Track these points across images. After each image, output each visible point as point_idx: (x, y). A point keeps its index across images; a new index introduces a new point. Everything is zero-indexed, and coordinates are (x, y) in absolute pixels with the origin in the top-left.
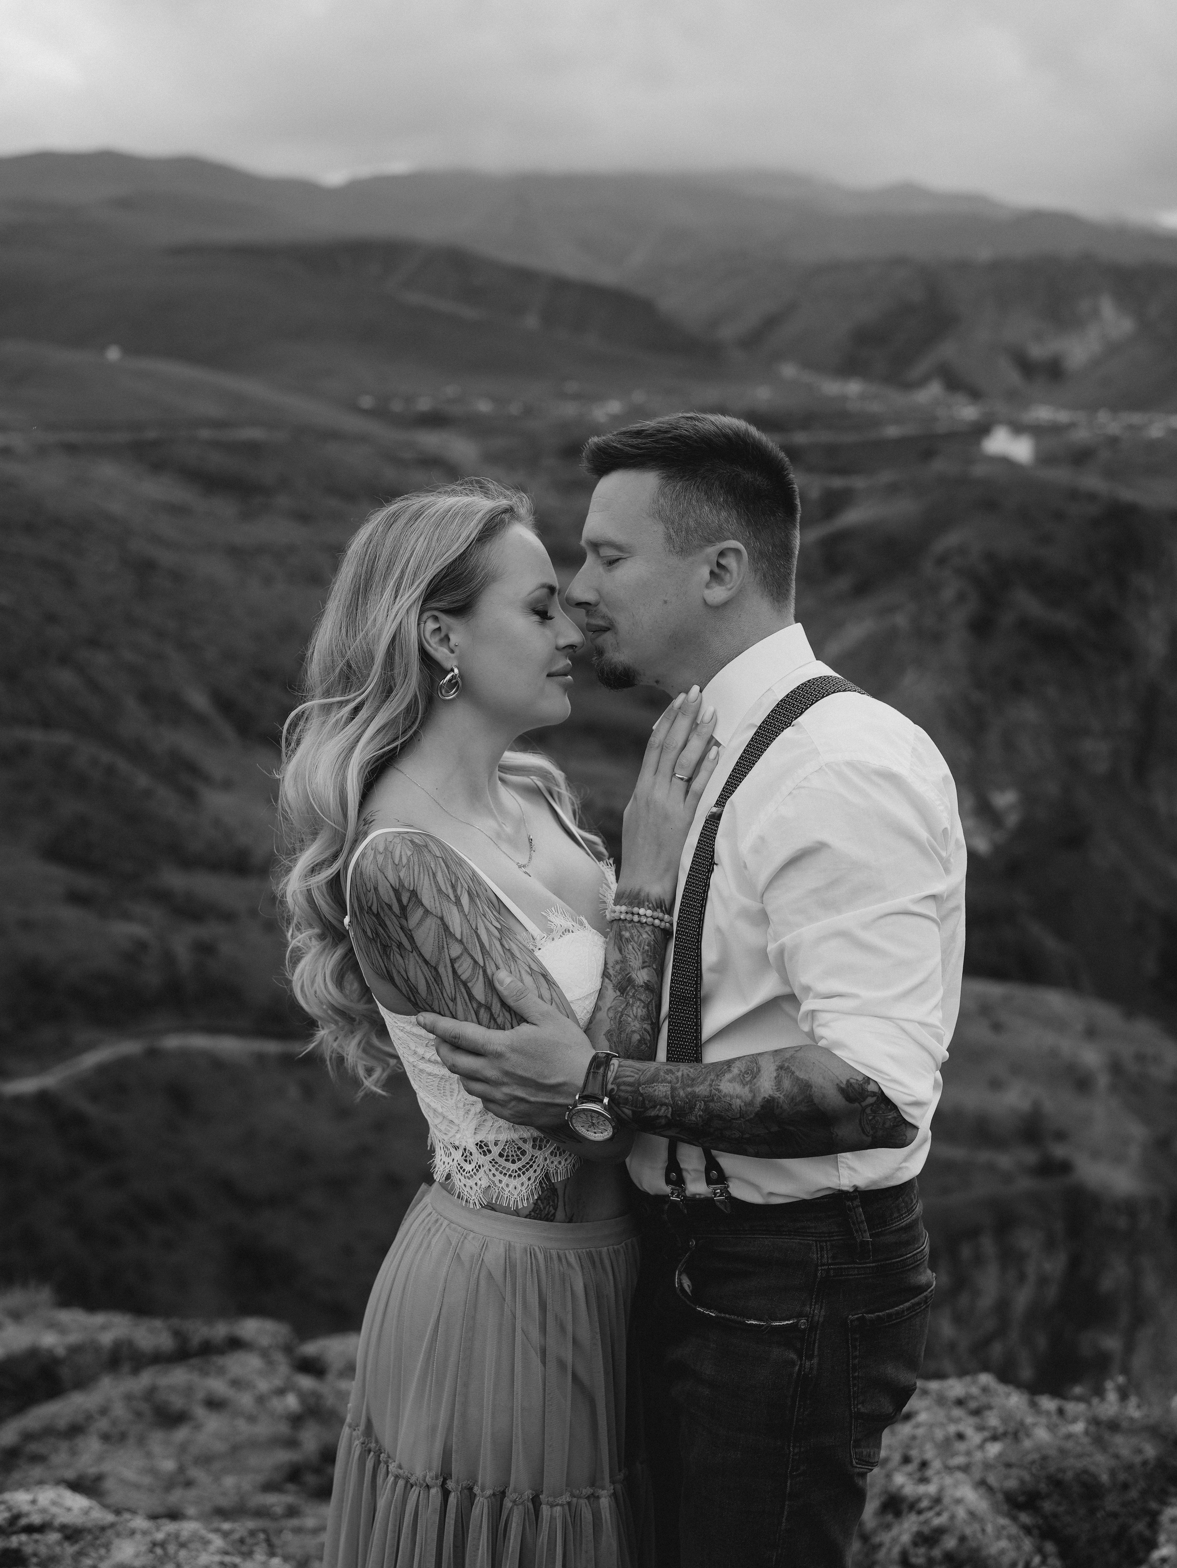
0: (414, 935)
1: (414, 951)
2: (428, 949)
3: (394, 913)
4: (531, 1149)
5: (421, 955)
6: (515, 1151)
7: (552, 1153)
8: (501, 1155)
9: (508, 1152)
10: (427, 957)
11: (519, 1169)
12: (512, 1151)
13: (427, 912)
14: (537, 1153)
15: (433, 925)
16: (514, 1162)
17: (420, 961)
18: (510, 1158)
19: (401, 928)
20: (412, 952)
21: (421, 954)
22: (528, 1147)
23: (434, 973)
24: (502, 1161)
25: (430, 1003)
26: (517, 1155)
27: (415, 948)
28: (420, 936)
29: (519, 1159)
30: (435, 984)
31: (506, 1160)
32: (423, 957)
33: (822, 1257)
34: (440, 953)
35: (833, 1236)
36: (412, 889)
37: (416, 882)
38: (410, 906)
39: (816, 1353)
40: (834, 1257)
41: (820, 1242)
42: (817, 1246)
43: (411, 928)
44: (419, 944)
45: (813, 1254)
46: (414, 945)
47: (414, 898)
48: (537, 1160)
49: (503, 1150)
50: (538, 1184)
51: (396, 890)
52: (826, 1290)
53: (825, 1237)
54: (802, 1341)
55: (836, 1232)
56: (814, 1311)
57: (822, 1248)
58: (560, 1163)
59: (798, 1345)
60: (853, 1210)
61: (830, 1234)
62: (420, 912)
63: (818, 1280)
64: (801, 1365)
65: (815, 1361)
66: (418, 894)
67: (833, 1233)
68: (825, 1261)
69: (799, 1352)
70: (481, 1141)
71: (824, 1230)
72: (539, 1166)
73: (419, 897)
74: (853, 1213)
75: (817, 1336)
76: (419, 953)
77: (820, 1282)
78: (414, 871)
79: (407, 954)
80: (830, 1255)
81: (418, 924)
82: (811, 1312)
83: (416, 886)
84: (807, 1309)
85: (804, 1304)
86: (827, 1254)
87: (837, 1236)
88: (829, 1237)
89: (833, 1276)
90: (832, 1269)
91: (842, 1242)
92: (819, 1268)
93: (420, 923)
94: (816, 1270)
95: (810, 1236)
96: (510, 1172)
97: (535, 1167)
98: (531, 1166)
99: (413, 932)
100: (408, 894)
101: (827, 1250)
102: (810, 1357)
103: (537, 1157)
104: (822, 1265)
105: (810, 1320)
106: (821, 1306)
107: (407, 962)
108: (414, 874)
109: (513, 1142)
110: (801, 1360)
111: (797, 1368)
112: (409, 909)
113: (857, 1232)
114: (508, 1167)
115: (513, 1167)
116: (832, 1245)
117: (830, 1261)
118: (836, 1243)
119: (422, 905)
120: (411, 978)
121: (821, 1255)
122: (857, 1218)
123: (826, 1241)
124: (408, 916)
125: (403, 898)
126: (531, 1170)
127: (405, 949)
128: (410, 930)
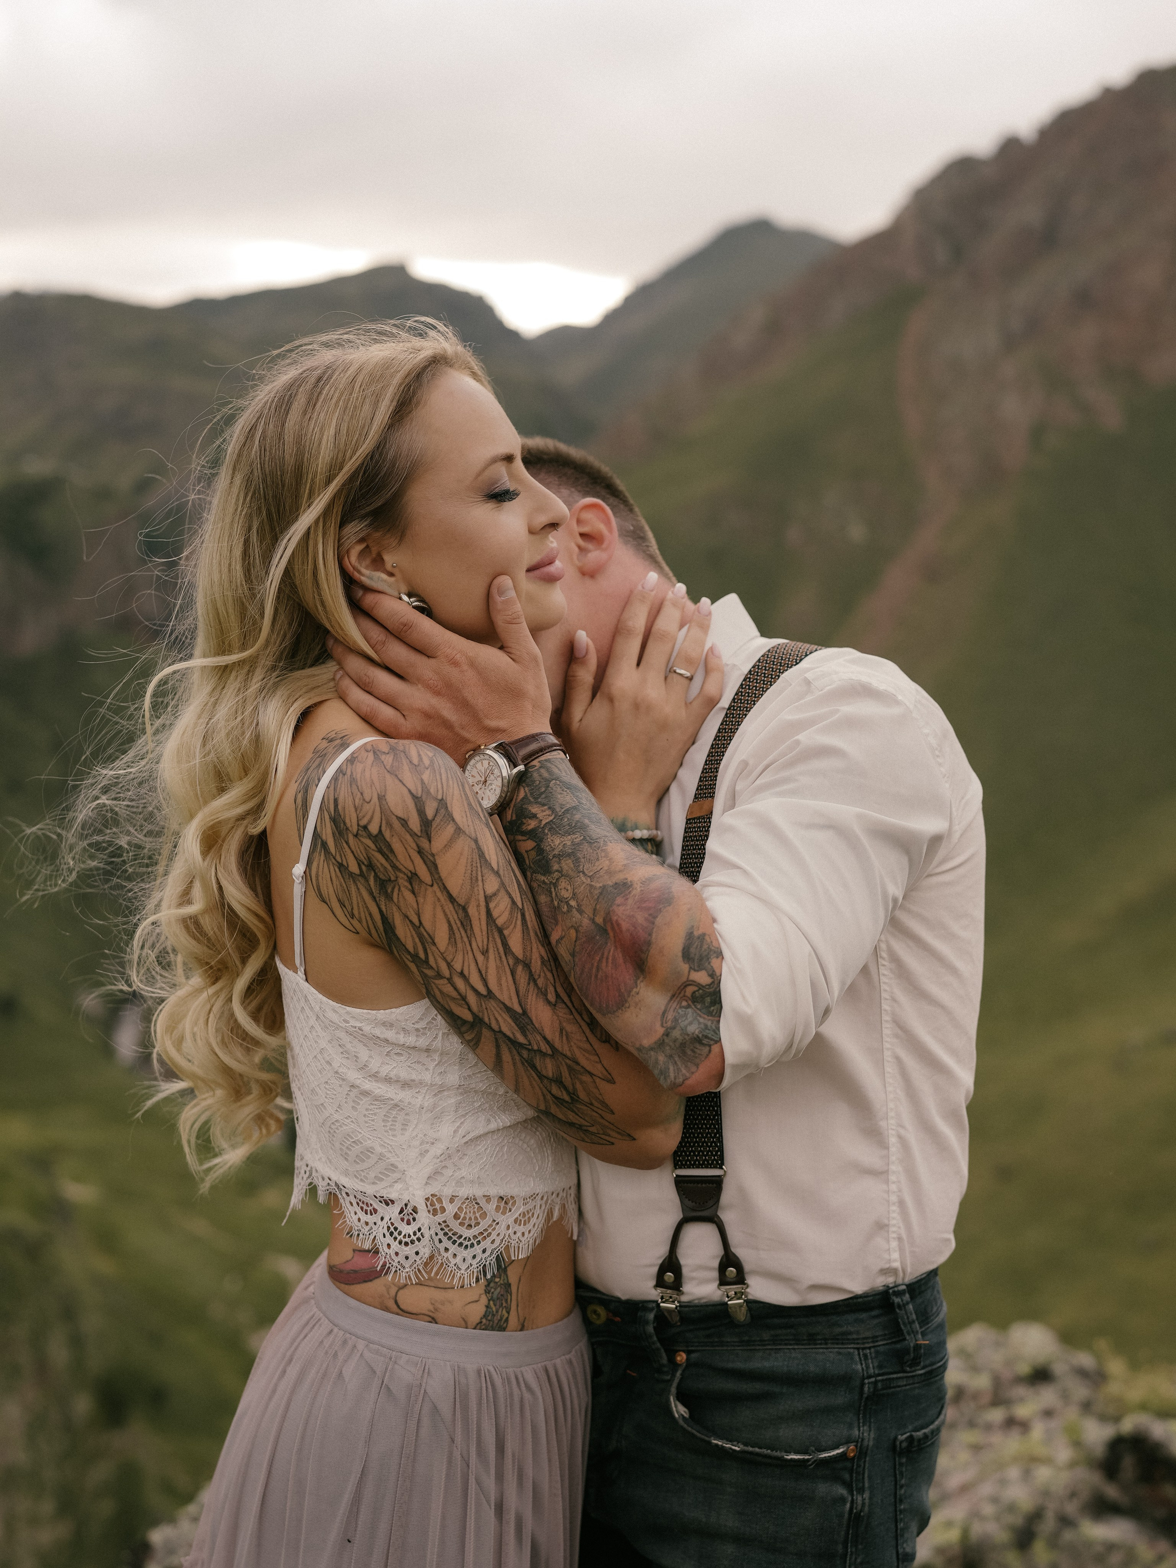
0: (440, 862)
1: (435, 885)
2: (457, 880)
3: (409, 831)
4: (493, 1212)
6: (474, 1212)
7: (516, 1221)
8: (456, 1217)
9: (466, 1213)
10: (454, 894)
11: (473, 1237)
12: (470, 1212)
13: (459, 830)
14: (500, 1218)
15: (466, 848)
17: (442, 899)
19: (419, 852)
20: (432, 886)
21: (445, 888)
22: (490, 1208)
24: (455, 1224)
26: (476, 1218)
27: (438, 880)
28: (446, 862)
30: (461, 929)
31: (461, 1223)
32: (448, 892)
33: (868, 1367)
34: (472, 888)
35: (877, 1341)
36: (440, 797)
37: (445, 789)
38: (438, 819)
39: (867, 1485)
40: (880, 1367)
41: (863, 1349)
42: (859, 1354)
43: (434, 851)
44: (443, 873)
45: (856, 1364)
46: (436, 876)
47: (443, 810)
48: (497, 1227)
49: (460, 1209)
50: (494, 1260)
51: (417, 798)
52: (874, 1407)
53: (868, 1343)
54: (851, 1472)
55: (881, 1336)
56: (863, 1434)
57: (865, 1356)
58: (523, 1234)
59: (847, 1476)
60: (903, 1308)
61: (874, 1338)
62: (450, 829)
63: (865, 1396)
64: (852, 1502)
65: (866, 1495)
66: (449, 805)
67: (877, 1337)
68: (871, 1371)
69: (849, 1486)
70: (432, 1195)
71: (868, 1334)
72: (498, 1235)
73: (449, 809)
74: (903, 1312)
75: (867, 1465)
76: (442, 887)
77: (867, 1398)
78: (441, 775)
79: (423, 888)
80: (876, 1364)
81: (445, 846)
82: (861, 1435)
83: (445, 794)
84: (856, 1432)
85: (850, 1426)
86: (872, 1363)
87: (881, 1340)
88: (873, 1342)
89: (883, 1389)
90: (879, 1381)
91: (887, 1347)
92: (866, 1381)
93: (448, 845)
94: (863, 1384)
95: (852, 1343)
96: (461, 1240)
97: (494, 1236)
98: (489, 1235)
99: (436, 857)
100: (435, 804)
101: (872, 1358)
102: (861, 1491)
103: (498, 1223)
104: (869, 1377)
105: (859, 1445)
106: (870, 1427)
107: (421, 900)
108: (441, 779)
109: (475, 1199)
110: (852, 1495)
111: (848, 1505)
112: (434, 825)
113: (909, 1334)
114: (460, 1233)
115: (467, 1233)
116: (877, 1352)
117: (877, 1372)
118: (881, 1349)
119: (453, 820)
120: (425, 923)
121: (866, 1364)
122: (908, 1318)
123: (870, 1348)
124: (432, 834)
125: (427, 808)
126: (489, 1240)
127: (421, 881)
128: (433, 855)
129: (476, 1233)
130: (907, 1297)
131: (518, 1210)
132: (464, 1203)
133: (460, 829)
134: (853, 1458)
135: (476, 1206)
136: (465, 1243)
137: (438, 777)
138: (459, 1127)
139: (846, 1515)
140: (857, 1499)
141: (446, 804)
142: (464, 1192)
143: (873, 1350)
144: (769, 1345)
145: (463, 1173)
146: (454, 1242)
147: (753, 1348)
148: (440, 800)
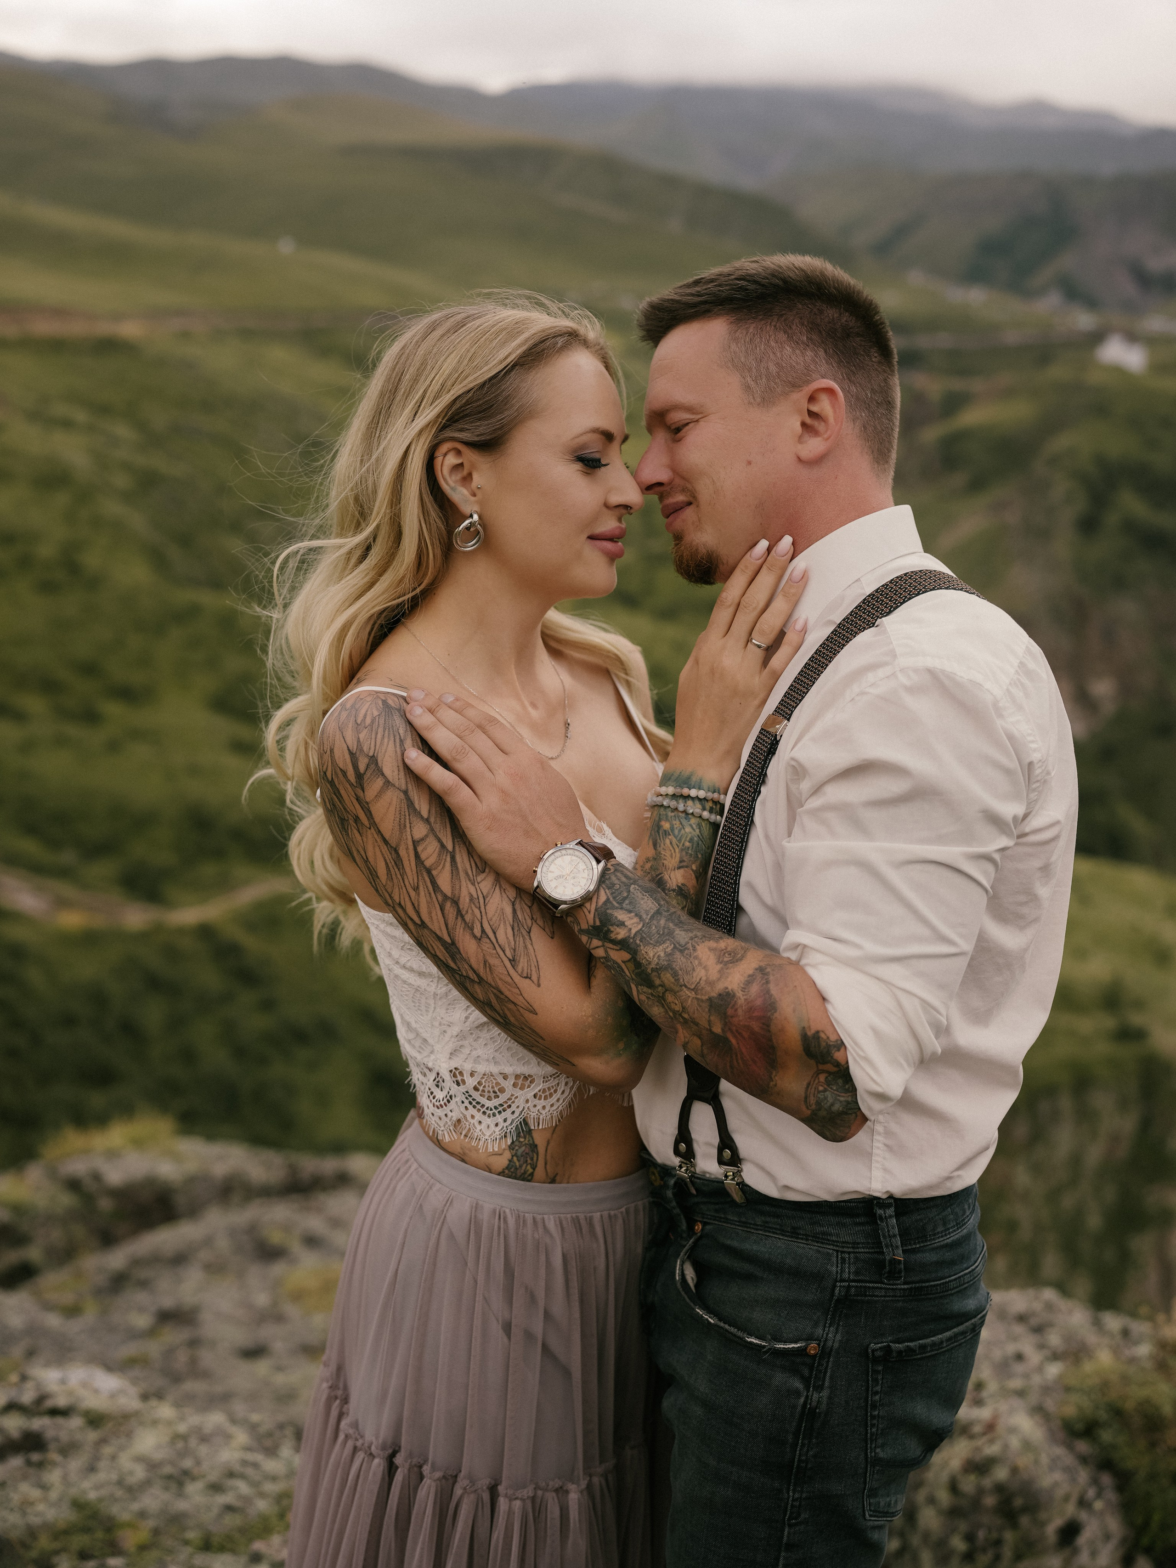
0: (372, 809)
1: (372, 828)
2: (388, 826)
3: (348, 781)
4: (511, 1087)
5: (379, 832)
6: (493, 1087)
8: (476, 1089)
9: (484, 1087)
10: (387, 835)
11: (496, 1108)
12: (489, 1086)
13: (387, 783)
15: (395, 799)
16: (489, 1099)
17: (378, 840)
18: (486, 1094)
19: (357, 800)
20: (370, 828)
21: (381, 830)
23: (394, 856)
24: (476, 1095)
25: (390, 890)
26: (495, 1091)
27: (373, 824)
28: (378, 810)
29: (497, 1097)
30: (395, 868)
31: (481, 1095)
32: (382, 835)
33: (842, 1271)
34: (401, 832)
35: (858, 1248)
36: (371, 754)
37: (377, 747)
38: (368, 774)
39: (827, 1384)
40: (857, 1273)
41: (842, 1252)
42: (837, 1257)
43: (368, 800)
44: (377, 820)
45: (832, 1266)
46: (372, 821)
47: (373, 766)
48: (516, 1100)
49: (479, 1083)
50: (514, 1128)
51: (352, 754)
52: (845, 1311)
53: (848, 1247)
54: (811, 1368)
55: (863, 1243)
56: (827, 1334)
57: (843, 1260)
58: (544, 1107)
59: (806, 1372)
60: (885, 1220)
61: (855, 1244)
62: (380, 782)
63: (835, 1298)
64: (807, 1396)
65: (825, 1393)
66: (379, 761)
67: (858, 1244)
68: (846, 1276)
69: (806, 1381)
70: (455, 1069)
71: (848, 1239)
72: (518, 1107)
73: (380, 764)
74: (884, 1224)
75: (830, 1365)
76: (377, 830)
77: (838, 1301)
78: (377, 734)
79: (365, 830)
80: (853, 1269)
81: (376, 796)
82: (825, 1335)
83: (376, 751)
84: (819, 1331)
85: (816, 1325)
86: (849, 1268)
87: (863, 1248)
88: (853, 1248)
89: (854, 1295)
90: (853, 1286)
91: (869, 1255)
92: (838, 1284)
93: (379, 795)
94: (834, 1286)
95: (831, 1245)
96: (484, 1109)
97: (514, 1107)
98: (509, 1106)
99: (370, 805)
100: (366, 760)
101: (849, 1264)
102: (819, 1388)
103: (517, 1097)
104: (842, 1281)
105: (822, 1344)
106: (837, 1329)
107: (365, 839)
108: (376, 738)
109: (492, 1075)
110: (808, 1391)
111: (802, 1400)
112: (366, 777)
113: (887, 1246)
114: (482, 1103)
115: (488, 1104)
116: (856, 1258)
117: (851, 1277)
118: (862, 1256)
119: (383, 774)
120: (370, 859)
121: (842, 1268)
122: (888, 1231)
123: (849, 1253)
124: (365, 786)
125: (360, 764)
126: (509, 1111)
127: (362, 824)
128: (367, 803)
129: (497, 1104)
130: (891, 1211)
131: (537, 1088)
132: (482, 1078)
133: (389, 782)
134: (815, 1356)
135: (494, 1081)
136: (488, 1112)
137: (373, 737)
138: (470, 1014)
139: (799, 1408)
140: (812, 1396)
141: (377, 760)
142: (481, 1068)
143: (852, 1255)
144: (761, 1230)
145: (480, 1052)
146: (479, 1110)
147: (749, 1230)
148: (371, 757)
